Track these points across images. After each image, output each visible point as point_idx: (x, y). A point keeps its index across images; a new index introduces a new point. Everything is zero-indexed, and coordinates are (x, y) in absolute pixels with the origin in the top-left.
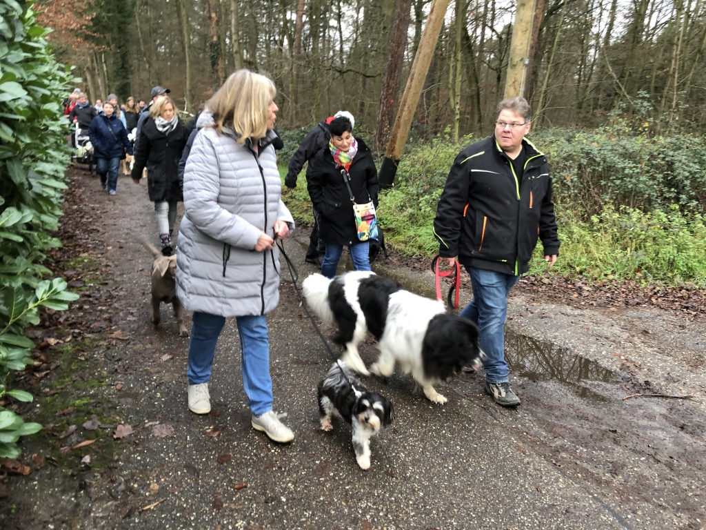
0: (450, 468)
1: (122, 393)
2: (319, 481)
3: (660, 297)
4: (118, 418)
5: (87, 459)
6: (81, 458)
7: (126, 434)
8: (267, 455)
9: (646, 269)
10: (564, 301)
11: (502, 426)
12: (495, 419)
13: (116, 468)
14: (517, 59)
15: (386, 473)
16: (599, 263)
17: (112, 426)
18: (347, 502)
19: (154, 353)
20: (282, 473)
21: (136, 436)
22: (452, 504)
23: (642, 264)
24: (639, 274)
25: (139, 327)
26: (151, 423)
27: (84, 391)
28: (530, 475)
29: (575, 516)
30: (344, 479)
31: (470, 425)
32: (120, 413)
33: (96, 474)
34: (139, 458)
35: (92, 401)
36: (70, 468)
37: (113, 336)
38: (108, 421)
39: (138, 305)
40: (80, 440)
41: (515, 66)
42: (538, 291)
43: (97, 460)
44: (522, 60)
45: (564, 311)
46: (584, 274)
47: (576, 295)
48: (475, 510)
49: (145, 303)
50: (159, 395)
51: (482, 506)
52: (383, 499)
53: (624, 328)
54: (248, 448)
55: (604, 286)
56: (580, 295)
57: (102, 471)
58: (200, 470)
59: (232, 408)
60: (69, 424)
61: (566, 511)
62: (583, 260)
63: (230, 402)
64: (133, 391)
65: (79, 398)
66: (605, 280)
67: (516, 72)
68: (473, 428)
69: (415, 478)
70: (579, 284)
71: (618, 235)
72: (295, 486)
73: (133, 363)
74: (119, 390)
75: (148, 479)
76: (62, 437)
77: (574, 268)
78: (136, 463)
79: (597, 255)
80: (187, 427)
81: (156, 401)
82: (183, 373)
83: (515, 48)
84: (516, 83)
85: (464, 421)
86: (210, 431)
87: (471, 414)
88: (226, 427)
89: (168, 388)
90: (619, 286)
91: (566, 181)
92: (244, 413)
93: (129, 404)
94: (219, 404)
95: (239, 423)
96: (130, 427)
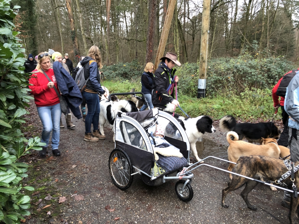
0: (202, 203)
1: (58, 183)
2: (149, 213)
4: (59, 194)
5: (49, 213)
6: (47, 213)
7: (63, 201)
8: (125, 204)
9: (265, 113)
11: (219, 183)
12: (216, 180)
13: (62, 216)
14: (205, 31)
15: (176, 207)
16: (246, 112)
17: (57, 198)
18: (163, 221)
19: (68, 165)
20: (133, 211)
21: (68, 201)
22: (206, 218)
23: (263, 111)
24: (262, 115)
26: (73, 195)
27: (42, 184)
28: (235, 203)
29: (257, 218)
30: (160, 211)
31: (206, 184)
32: (59, 192)
33: (55, 219)
34: (71, 210)
35: (46, 188)
36: (43, 218)
37: (50, 159)
38: (55, 196)
40: (44, 205)
41: (204, 34)
43: (53, 213)
44: (206, 31)
46: (240, 117)
48: (216, 220)
50: (74, 183)
51: (219, 218)
52: (177, 219)
54: (116, 202)
55: (249, 121)
57: (57, 217)
58: (98, 213)
59: (107, 186)
60: (38, 198)
61: (253, 217)
62: (239, 111)
63: (105, 183)
64: (63, 182)
65: (40, 187)
66: (249, 119)
67: (205, 36)
69: (189, 208)
71: (252, 100)
72: (140, 216)
73: (60, 170)
74: (57, 182)
75: (77, 219)
76: (36, 204)
77: (236, 115)
78: (71, 213)
79: (245, 109)
80: (89, 195)
81: (74, 185)
82: (83, 172)
83: (203, 27)
84: (205, 41)
85: (204, 182)
86: (99, 196)
87: (206, 179)
88: (106, 194)
89: (78, 179)
90: (255, 121)
91: (228, 79)
92: (112, 187)
93: (63, 188)
94: (101, 184)
95: (111, 192)
96: (65, 197)
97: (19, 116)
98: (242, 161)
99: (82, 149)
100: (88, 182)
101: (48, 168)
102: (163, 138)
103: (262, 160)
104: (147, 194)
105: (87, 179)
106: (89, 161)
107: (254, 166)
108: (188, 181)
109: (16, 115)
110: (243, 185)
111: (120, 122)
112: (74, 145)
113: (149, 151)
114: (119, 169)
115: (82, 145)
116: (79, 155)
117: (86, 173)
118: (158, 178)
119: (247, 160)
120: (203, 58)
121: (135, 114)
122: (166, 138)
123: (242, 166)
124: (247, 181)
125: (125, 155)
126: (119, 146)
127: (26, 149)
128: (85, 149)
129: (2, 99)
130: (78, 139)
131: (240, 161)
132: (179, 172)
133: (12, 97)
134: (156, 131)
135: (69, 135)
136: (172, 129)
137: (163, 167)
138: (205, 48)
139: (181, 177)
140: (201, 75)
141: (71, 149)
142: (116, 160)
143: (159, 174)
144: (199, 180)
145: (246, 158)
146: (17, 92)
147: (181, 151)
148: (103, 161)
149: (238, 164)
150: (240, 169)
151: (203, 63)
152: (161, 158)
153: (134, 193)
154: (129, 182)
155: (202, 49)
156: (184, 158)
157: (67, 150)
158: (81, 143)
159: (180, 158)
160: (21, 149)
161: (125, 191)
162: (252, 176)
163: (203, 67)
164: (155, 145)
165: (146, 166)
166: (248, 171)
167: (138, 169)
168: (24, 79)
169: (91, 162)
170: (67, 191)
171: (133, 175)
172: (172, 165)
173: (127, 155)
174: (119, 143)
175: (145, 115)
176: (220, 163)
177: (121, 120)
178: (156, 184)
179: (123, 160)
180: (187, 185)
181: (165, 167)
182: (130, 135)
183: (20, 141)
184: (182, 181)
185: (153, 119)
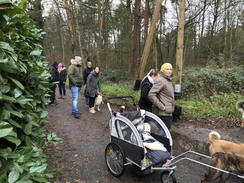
3: (239, 123)
4: (65, 179)
9: (232, 114)
10: (206, 127)
11: (197, 175)
12: (195, 172)
14: (179, 46)
16: (215, 112)
17: (64, 182)
19: (72, 154)
23: (230, 112)
24: (230, 116)
25: (64, 145)
26: (77, 181)
27: (51, 170)
31: (187, 175)
32: (66, 177)
35: (55, 173)
37: (56, 149)
38: (62, 181)
39: (62, 137)
41: (179, 48)
42: (196, 124)
44: (181, 46)
45: (207, 130)
46: (211, 116)
47: (210, 124)
49: (64, 136)
50: (77, 170)
53: (230, 136)
55: (219, 121)
56: (211, 124)
59: (103, 173)
62: (210, 112)
63: (102, 171)
64: (68, 169)
66: (218, 119)
67: (180, 50)
68: (188, 176)
70: (210, 120)
71: (220, 102)
73: (65, 158)
74: (63, 169)
77: (207, 115)
79: (214, 110)
80: (90, 181)
81: (77, 172)
82: (84, 161)
83: (179, 43)
84: (180, 54)
85: (184, 173)
86: (98, 182)
87: (186, 171)
88: (103, 180)
89: (80, 167)
90: (224, 120)
91: (200, 85)
92: (108, 175)
93: (68, 174)
94: (99, 172)
95: (107, 179)
96: (70, 182)
97: (44, 117)
98: (217, 156)
99: (82, 141)
100: (88, 169)
101: (55, 157)
102: (150, 134)
103: (234, 156)
104: (137, 182)
105: (88, 167)
106: (88, 152)
107: (228, 161)
108: (172, 172)
109: (42, 116)
110: (219, 177)
111: (115, 120)
112: (75, 138)
113: (139, 145)
114: (113, 159)
115: (82, 137)
116: (79, 146)
117: (86, 162)
118: (147, 169)
119: (221, 155)
120: (178, 68)
121: (127, 114)
122: (152, 134)
123: (217, 160)
124: (221, 174)
125: (119, 148)
126: (113, 140)
127: (46, 143)
128: (84, 141)
129: (34, 104)
130: (78, 132)
131: (215, 156)
132: (164, 164)
133: (40, 102)
134: (144, 129)
135: (71, 128)
136: (157, 127)
137: (151, 160)
138: (180, 59)
139: (166, 168)
140: (177, 81)
141: (73, 140)
142: (111, 152)
143: (147, 165)
144: (180, 171)
145: (220, 153)
146: (42, 98)
147: (164, 146)
148: (99, 152)
149: (214, 158)
150: (216, 163)
151: (179, 72)
152: (149, 152)
153: (126, 181)
154: (123, 170)
155: (177, 60)
156: (167, 152)
157: (70, 142)
158: (81, 136)
159: (164, 152)
160: (42, 143)
161: (119, 179)
162: (226, 169)
163: (178, 75)
164: (143, 140)
165: (137, 158)
166: (223, 164)
167: (130, 160)
168: (49, 88)
169: (90, 152)
170: (71, 177)
171: (126, 165)
172: (158, 158)
173: (120, 148)
174: (114, 138)
175: (135, 115)
176: (196, 156)
177: (116, 119)
178: (145, 173)
179: (117, 152)
180: (171, 175)
181: (152, 159)
182: (123, 131)
183: (42, 136)
184: (166, 172)
185: (141, 119)
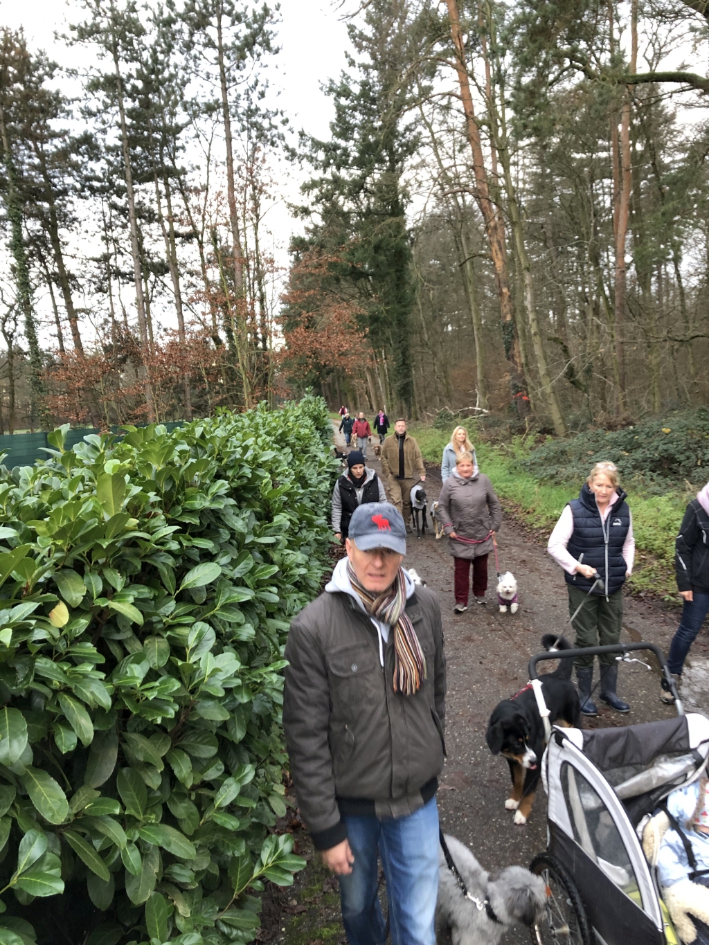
111: (560, 762)
113: (648, 913)
114: (553, 931)
121: (618, 736)
134: (701, 811)
164: (695, 870)
174: (560, 832)
175: (656, 742)
177: (564, 757)
179: (568, 901)
185: (688, 761)
